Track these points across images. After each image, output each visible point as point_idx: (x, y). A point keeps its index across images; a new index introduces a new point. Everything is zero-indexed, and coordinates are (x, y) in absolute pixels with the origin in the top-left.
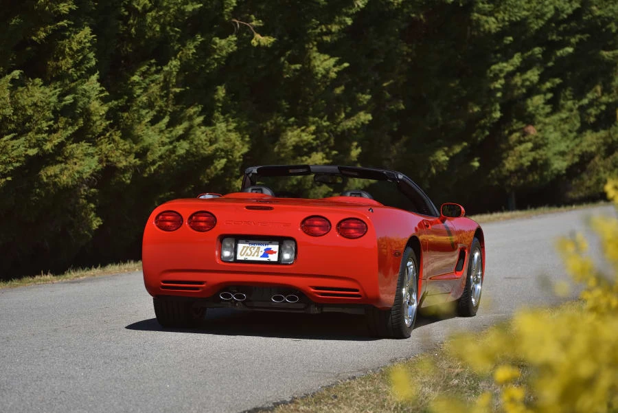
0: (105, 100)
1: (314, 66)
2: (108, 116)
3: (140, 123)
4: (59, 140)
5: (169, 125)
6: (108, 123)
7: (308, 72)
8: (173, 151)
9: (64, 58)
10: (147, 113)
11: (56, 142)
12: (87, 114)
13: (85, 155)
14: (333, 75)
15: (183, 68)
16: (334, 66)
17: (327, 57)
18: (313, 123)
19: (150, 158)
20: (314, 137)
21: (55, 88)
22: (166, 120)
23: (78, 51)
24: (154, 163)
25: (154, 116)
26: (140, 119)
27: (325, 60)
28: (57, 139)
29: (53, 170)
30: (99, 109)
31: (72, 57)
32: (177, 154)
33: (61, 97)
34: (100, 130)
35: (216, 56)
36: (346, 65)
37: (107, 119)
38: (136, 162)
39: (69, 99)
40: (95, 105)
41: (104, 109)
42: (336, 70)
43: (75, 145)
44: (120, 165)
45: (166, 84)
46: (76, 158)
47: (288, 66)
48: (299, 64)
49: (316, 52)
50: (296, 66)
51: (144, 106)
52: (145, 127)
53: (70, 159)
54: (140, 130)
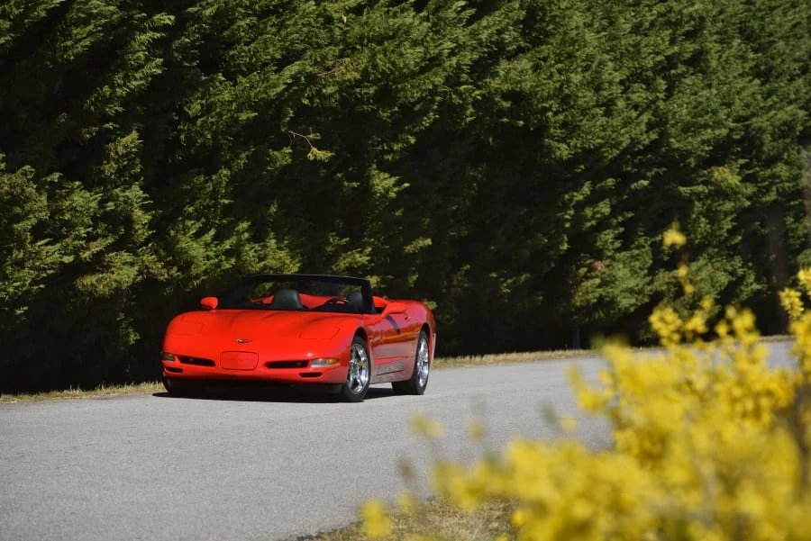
0: (145, 209)
1: (374, 185)
2: (151, 226)
3: (184, 234)
4: (98, 249)
5: (215, 238)
6: (151, 232)
7: (366, 189)
8: (218, 265)
9: (109, 162)
10: (192, 224)
11: (94, 250)
12: (129, 222)
13: (124, 264)
14: (392, 195)
15: (233, 180)
16: (394, 185)
17: (387, 175)
18: (370, 244)
19: (194, 272)
20: (369, 258)
21: (97, 193)
22: (212, 232)
23: (123, 156)
24: (197, 277)
25: (200, 227)
26: (185, 230)
27: (385, 179)
28: (96, 247)
29: (89, 280)
30: (142, 217)
31: (117, 162)
32: (223, 268)
33: (102, 203)
34: (142, 239)
35: (269, 168)
36: (407, 185)
37: (150, 229)
38: (179, 276)
39: (110, 206)
40: (138, 213)
41: (146, 218)
42: (396, 189)
43: (114, 254)
44: (162, 278)
45: (214, 194)
46: (114, 267)
47: (346, 184)
48: (356, 182)
49: (375, 169)
50: (354, 183)
51: (190, 217)
52: (189, 240)
53: (107, 268)
54: (185, 242)
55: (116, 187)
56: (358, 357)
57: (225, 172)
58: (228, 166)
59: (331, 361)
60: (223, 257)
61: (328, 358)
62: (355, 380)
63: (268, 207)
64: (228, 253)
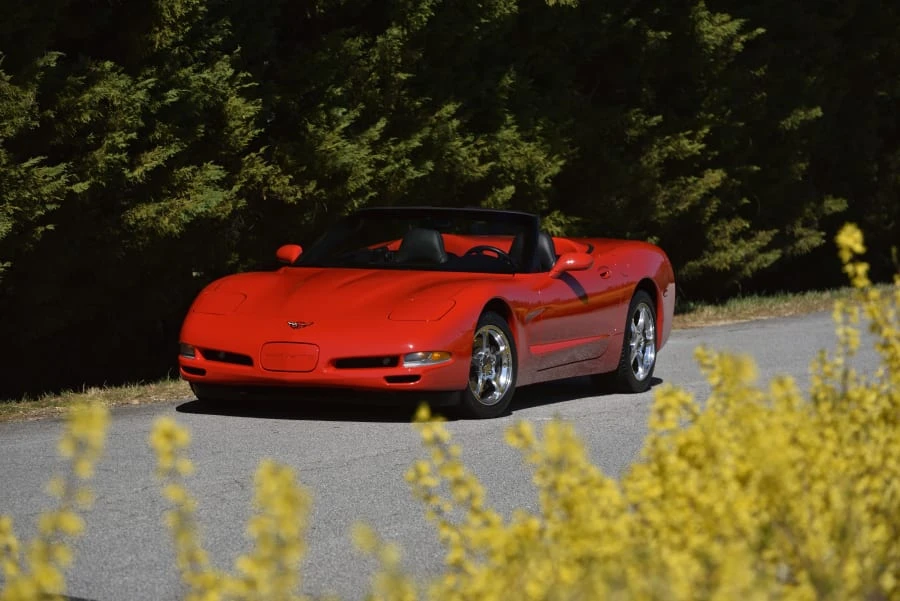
0: (248, 95)
1: (702, 33)
2: (259, 120)
3: (332, 129)
4: (154, 164)
5: (386, 134)
6: (257, 132)
7: (687, 39)
8: (401, 173)
9: (161, 28)
10: (344, 113)
11: (149, 165)
12: (217, 116)
13: (207, 184)
14: (738, 46)
15: (412, 42)
16: (740, 32)
17: (726, 17)
18: (707, 122)
19: (352, 186)
21: (147, 77)
22: (381, 124)
23: (182, 19)
24: (360, 192)
25: (356, 118)
26: (331, 123)
27: (724, 23)
28: (152, 160)
29: (146, 211)
30: (241, 109)
31: (173, 27)
32: (408, 177)
33: (156, 93)
34: (244, 143)
35: (483, 21)
36: (761, 31)
37: (257, 126)
38: (321, 195)
39: (172, 95)
40: (235, 101)
41: (250, 110)
42: (742, 38)
43: (189, 169)
44: (291, 199)
45: (384, 67)
46: (192, 188)
47: (651, 34)
48: (666, 30)
49: (703, 10)
50: (663, 33)
51: (338, 102)
52: (338, 138)
53: (181, 189)
54: (332, 142)
55: (185, 65)
56: (494, 345)
57: (395, 31)
58: (403, 23)
59: (436, 355)
60: (407, 161)
61: (433, 352)
63: (499, 76)
64: (417, 157)
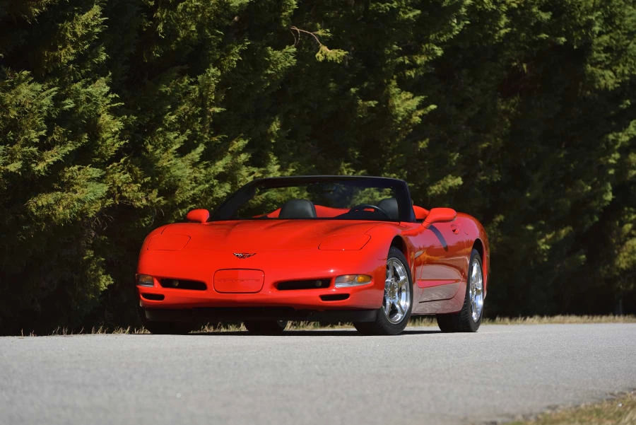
0: (114, 112)
1: (394, 106)
2: (122, 134)
3: (166, 150)
4: (55, 159)
5: (204, 157)
6: (122, 143)
7: (385, 111)
8: (210, 192)
9: (65, 46)
10: (175, 138)
11: (50, 161)
12: (94, 129)
13: (89, 180)
14: (416, 119)
15: (224, 82)
16: (419, 108)
17: (409, 95)
19: (179, 198)
21: (50, 87)
22: (201, 148)
23: (84, 37)
24: (183, 205)
25: (185, 141)
26: (167, 145)
27: (408, 99)
28: (52, 157)
29: (45, 199)
30: (111, 125)
31: (75, 46)
32: (215, 196)
33: (58, 100)
34: (111, 152)
35: (269, 72)
36: (433, 107)
37: (121, 139)
38: (160, 201)
39: (69, 104)
40: (106, 118)
41: (117, 125)
42: (420, 113)
43: (76, 167)
44: (138, 204)
45: (201, 101)
46: (77, 184)
47: (360, 102)
48: (373, 100)
49: (395, 87)
50: (370, 102)
51: (171, 128)
52: (172, 157)
53: (67, 186)
54: (166, 160)
55: (76, 81)
56: (396, 276)
57: (213, 70)
58: (217, 64)
59: (361, 278)
60: (215, 182)
61: (357, 275)
62: (393, 306)
63: (269, 124)
64: (222, 178)
